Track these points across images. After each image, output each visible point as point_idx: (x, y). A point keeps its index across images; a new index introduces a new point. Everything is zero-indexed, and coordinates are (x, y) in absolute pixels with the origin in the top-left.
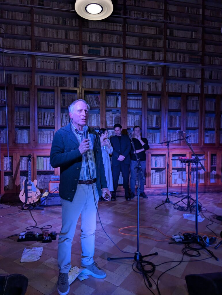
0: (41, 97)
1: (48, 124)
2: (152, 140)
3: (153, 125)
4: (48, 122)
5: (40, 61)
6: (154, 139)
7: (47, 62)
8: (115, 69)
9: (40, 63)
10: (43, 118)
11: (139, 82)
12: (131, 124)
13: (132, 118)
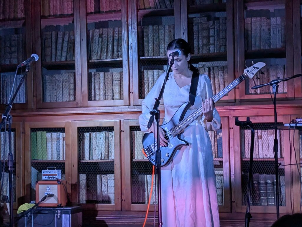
1: (63, 59)
4: (64, 54)
10: (53, 45)
12: (258, 43)
13: (261, 26)
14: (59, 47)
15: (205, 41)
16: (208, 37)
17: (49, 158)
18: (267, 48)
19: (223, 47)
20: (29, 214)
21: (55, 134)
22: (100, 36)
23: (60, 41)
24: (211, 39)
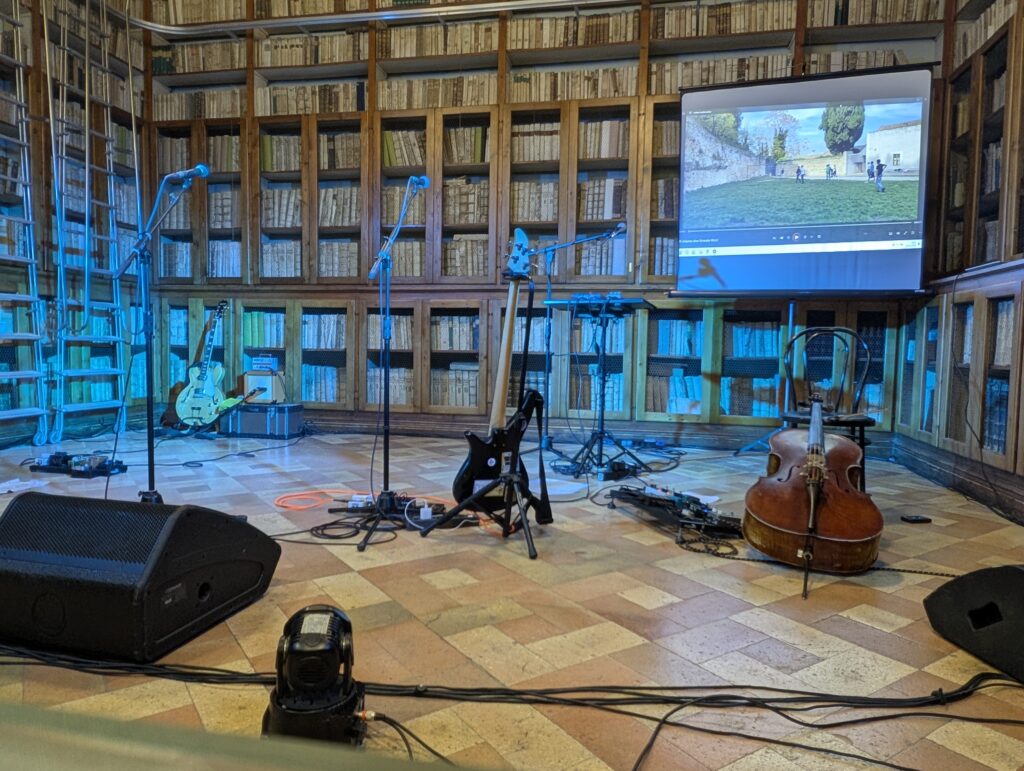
0: (275, 148)
1: (288, 224)
2: (598, 264)
3: (603, 214)
4: (290, 219)
5: (267, 47)
6: (604, 260)
7: (286, 47)
8: (477, 39)
9: (269, 52)
10: (277, 208)
11: (556, 76)
12: (526, 215)
13: (530, 193)
14: (284, 209)
15: (464, 209)
16: (467, 204)
17: (268, 346)
18: (536, 220)
19: (484, 217)
20: (234, 412)
21: (274, 316)
22: (335, 197)
23: (285, 202)
24: (471, 206)
